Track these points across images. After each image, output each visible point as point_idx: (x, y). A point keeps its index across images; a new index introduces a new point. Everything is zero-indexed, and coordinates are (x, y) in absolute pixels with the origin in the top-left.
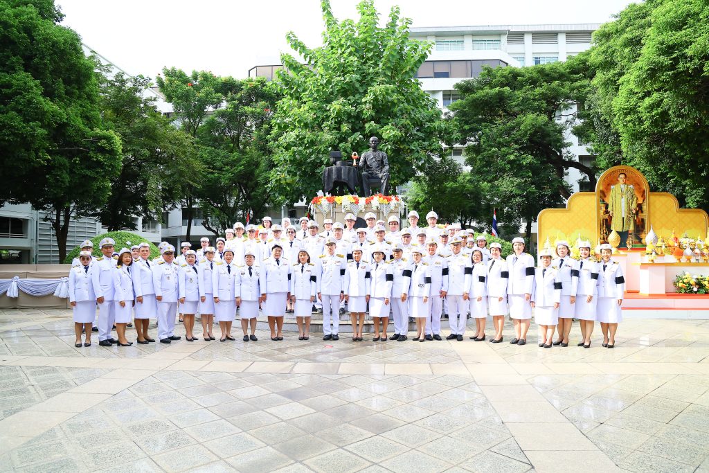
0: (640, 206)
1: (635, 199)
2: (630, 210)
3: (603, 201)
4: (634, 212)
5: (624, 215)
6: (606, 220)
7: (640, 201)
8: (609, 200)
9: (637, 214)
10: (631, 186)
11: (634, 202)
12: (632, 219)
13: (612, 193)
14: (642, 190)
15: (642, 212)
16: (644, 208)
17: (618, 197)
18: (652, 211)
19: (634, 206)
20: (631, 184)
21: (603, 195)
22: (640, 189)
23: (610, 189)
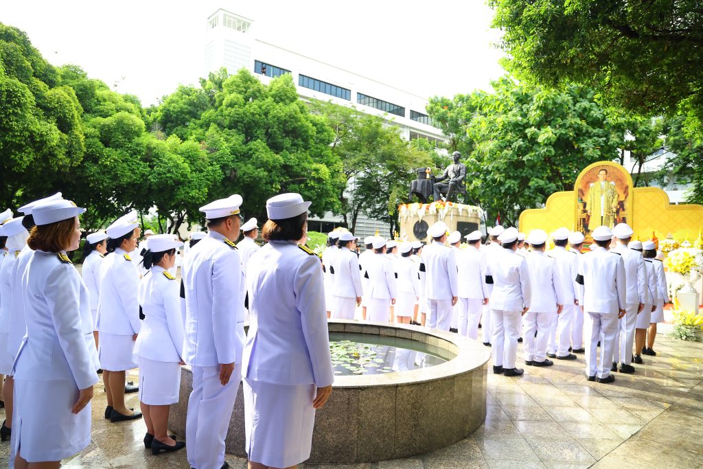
1: (616, 196)
2: (610, 208)
3: (582, 200)
4: (615, 210)
5: (603, 214)
6: (584, 219)
7: (622, 199)
8: (587, 199)
9: (618, 212)
10: (613, 183)
11: (615, 199)
12: (612, 218)
13: (591, 191)
14: (624, 186)
15: (624, 210)
16: (627, 205)
17: (598, 194)
18: (635, 209)
19: (615, 204)
20: (612, 180)
21: (582, 192)
22: (622, 184)
23: (589, 187)
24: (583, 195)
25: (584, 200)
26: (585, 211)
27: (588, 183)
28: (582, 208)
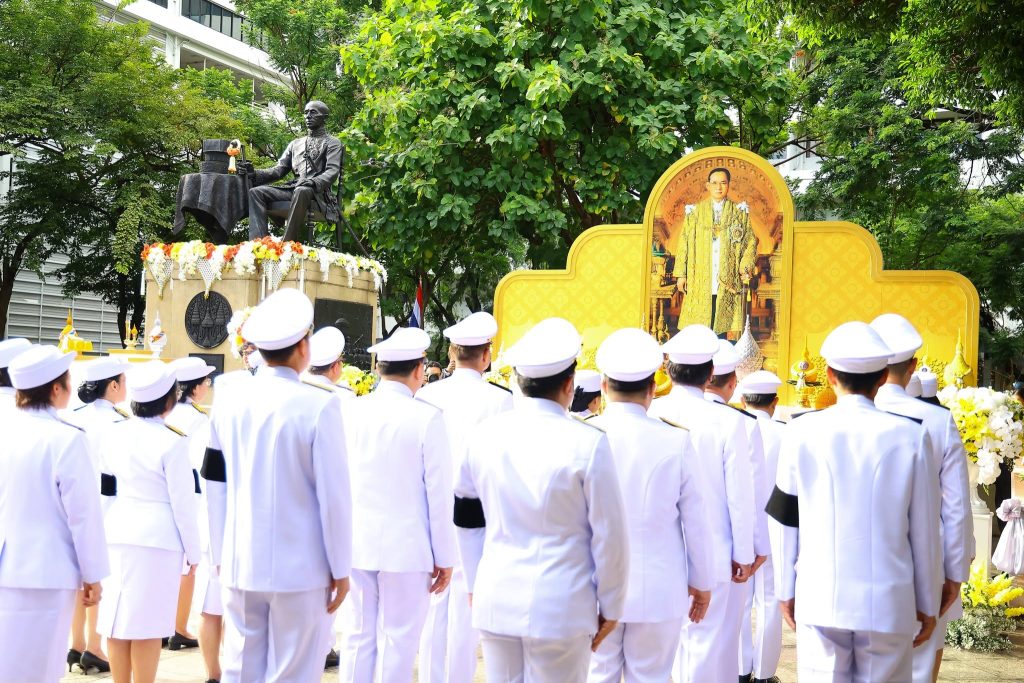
0: (764, 264)
1: (752, 242)
2: (735, 274)
3: (662, 249)
4: (746, 280)
5: (716, 288)
6: (667, 302)
7: (766, 249)
8: (677, 247)
9: (754, 284)
10: (743, 205)
11: (749, 251)
12: (738, 300)
13: (686, 226)
14: (773, 217)
15: (769, 279)
16: (778, 267)
17: (704, 235)
18: (798, 279)
19: (747, 262)
20: (742, 198)
21: (663, 229)
22: (767, 211)
23: (682, 216)
24: (667, 235)
25: (670, 249)
26: (669, 280)
27: (680, 203)
28: (661, 271)
